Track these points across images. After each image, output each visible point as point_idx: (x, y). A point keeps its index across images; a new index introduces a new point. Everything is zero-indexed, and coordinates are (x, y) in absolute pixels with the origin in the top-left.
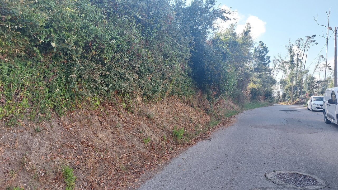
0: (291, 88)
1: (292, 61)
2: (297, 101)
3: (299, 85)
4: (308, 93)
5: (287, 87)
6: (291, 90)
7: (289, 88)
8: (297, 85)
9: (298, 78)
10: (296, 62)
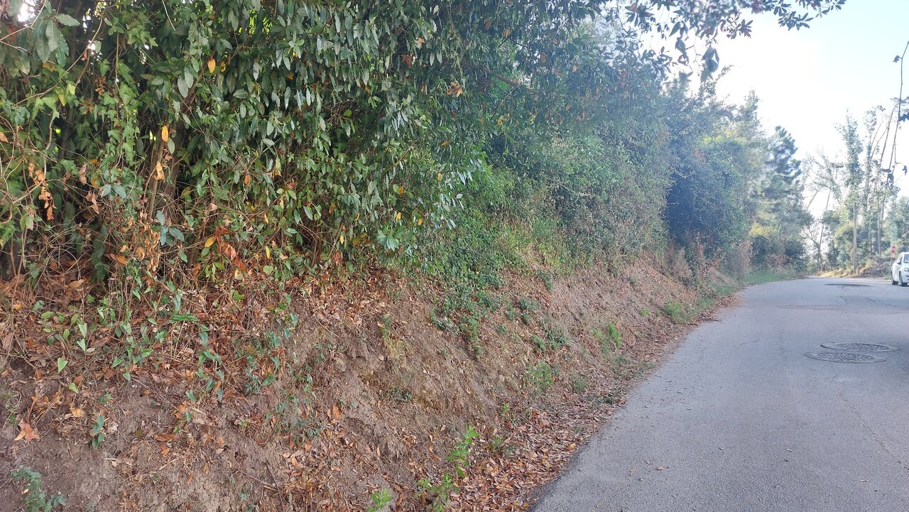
0: (852, 235)
1: (854, 166)
2: (867, 266)
3: (874, 227)
4: (896, 245)
5: (840, 231)
6: (851, 240)
7: (846, 233)
8: (867, 225)
9: (871, 208)
10: (864, 169)
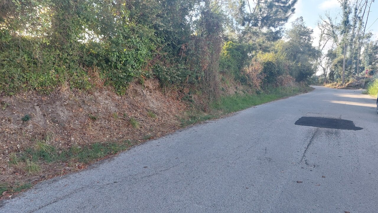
0: (342, 63)
1: (346, 22)
2: (350, 82)
3: (355, 58)
4: (368, 69)
5: (336, 60)
6: (342, 66)
7: (339, 62)
8: (351, 57)
9: (355, 46)
10: (352, 23)
